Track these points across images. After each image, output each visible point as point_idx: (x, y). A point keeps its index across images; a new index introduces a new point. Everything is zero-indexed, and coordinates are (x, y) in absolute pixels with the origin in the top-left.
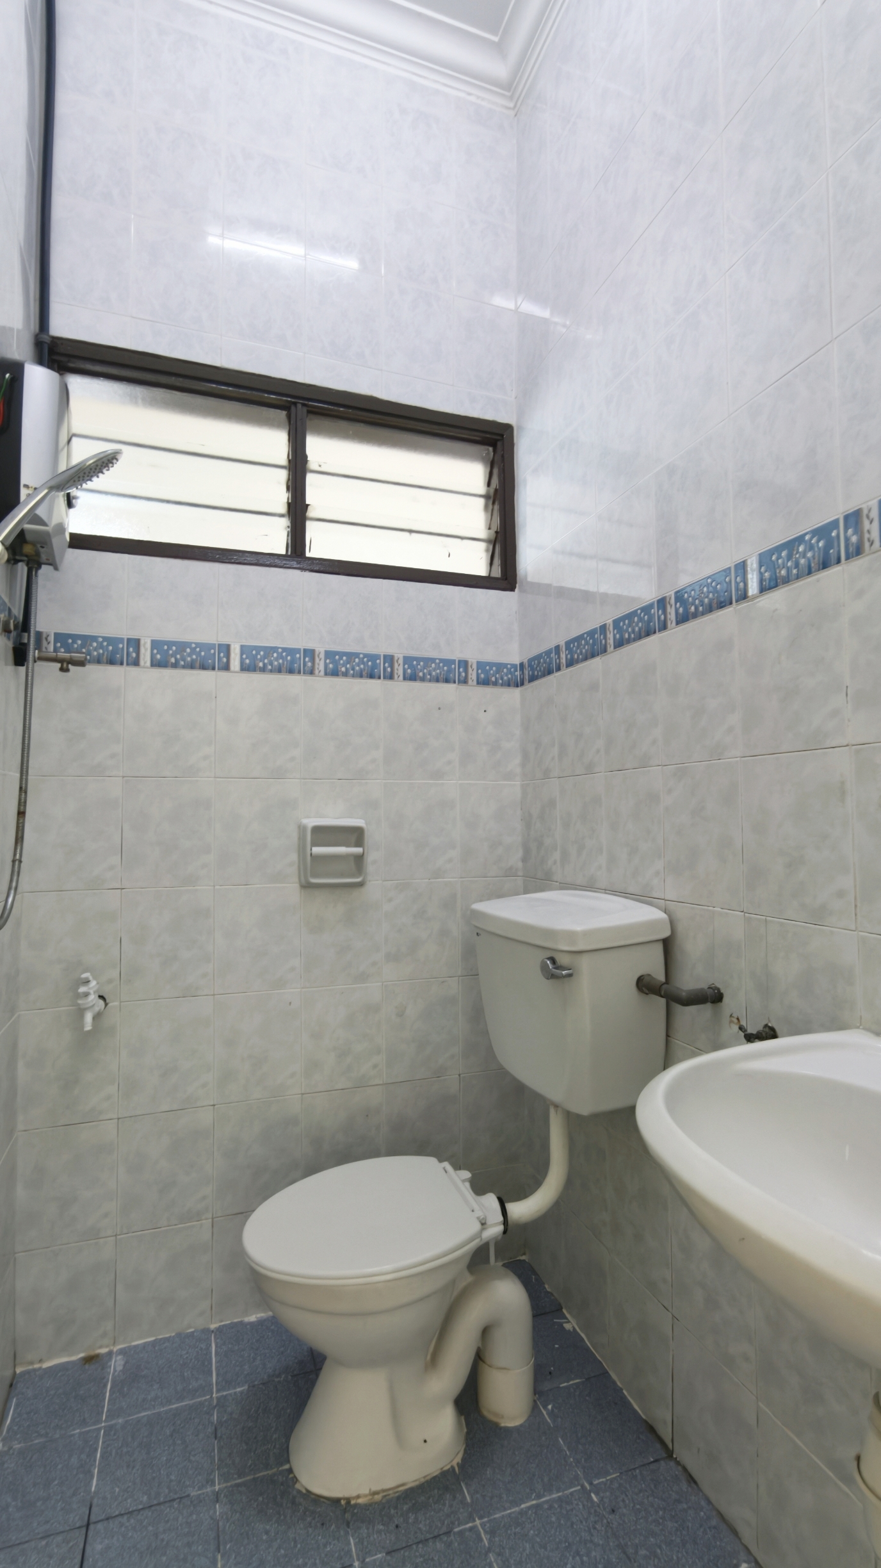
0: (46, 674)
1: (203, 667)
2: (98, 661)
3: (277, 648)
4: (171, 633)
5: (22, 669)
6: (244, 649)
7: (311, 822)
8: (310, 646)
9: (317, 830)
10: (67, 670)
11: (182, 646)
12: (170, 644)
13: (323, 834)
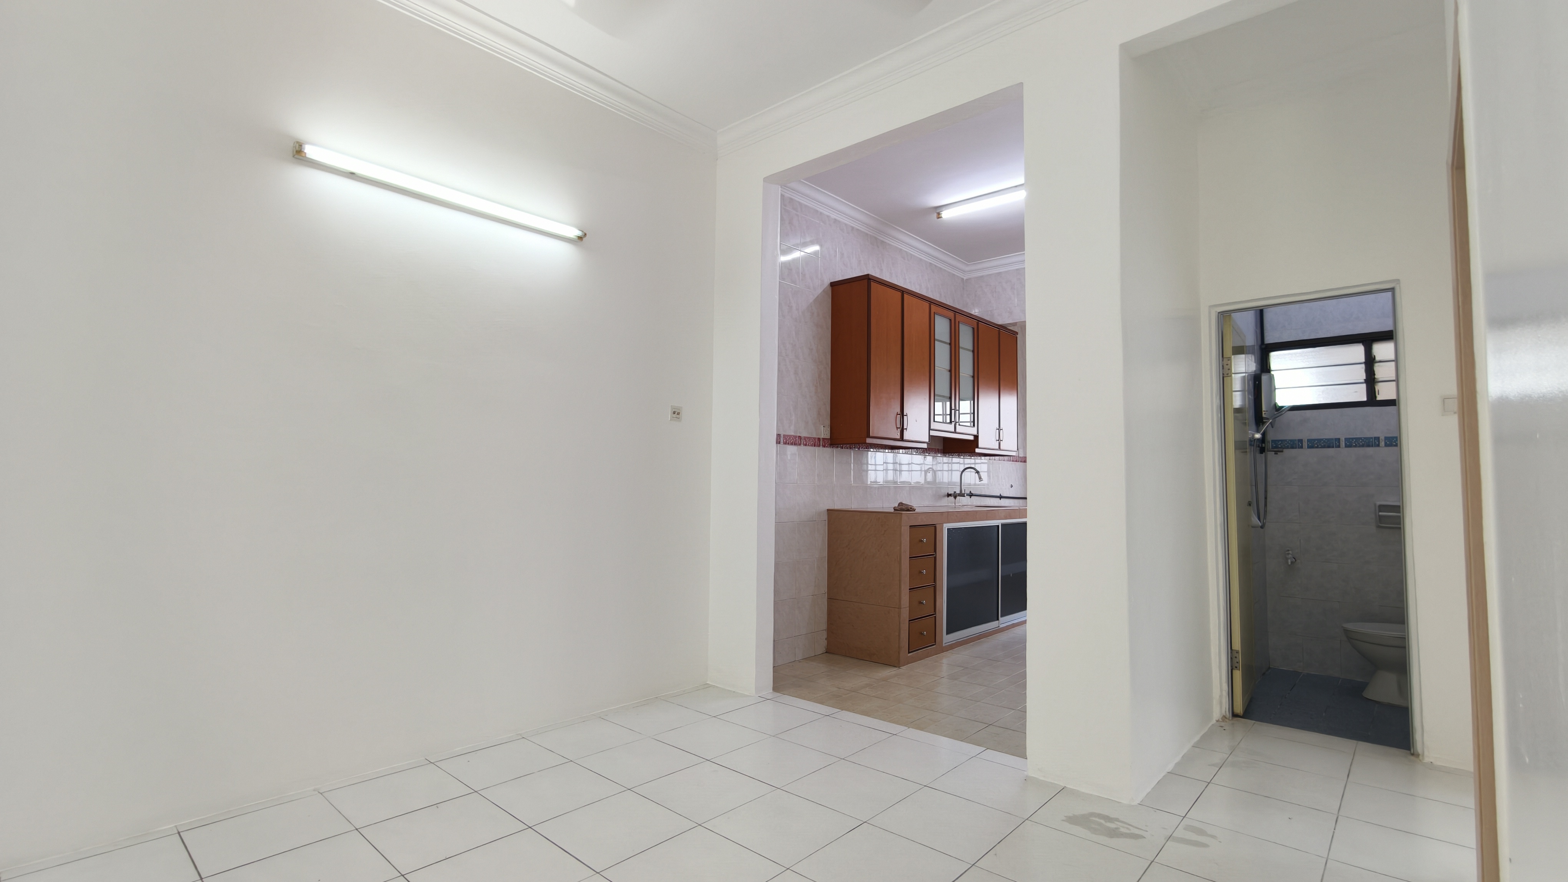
0: (1271, 455)
1: (1329, 447)
2: (1287, 448)
3: (1361, 438)
4: (1315, 436)
5: (1263, 455)
6: (1346, 439)
7: (1378, 503)
8: (1377, 435)
9: (1380, 506)
10: (1277, 454)
11: (1319, 440)
12: (1315, 440)
13: (1382, 508)
